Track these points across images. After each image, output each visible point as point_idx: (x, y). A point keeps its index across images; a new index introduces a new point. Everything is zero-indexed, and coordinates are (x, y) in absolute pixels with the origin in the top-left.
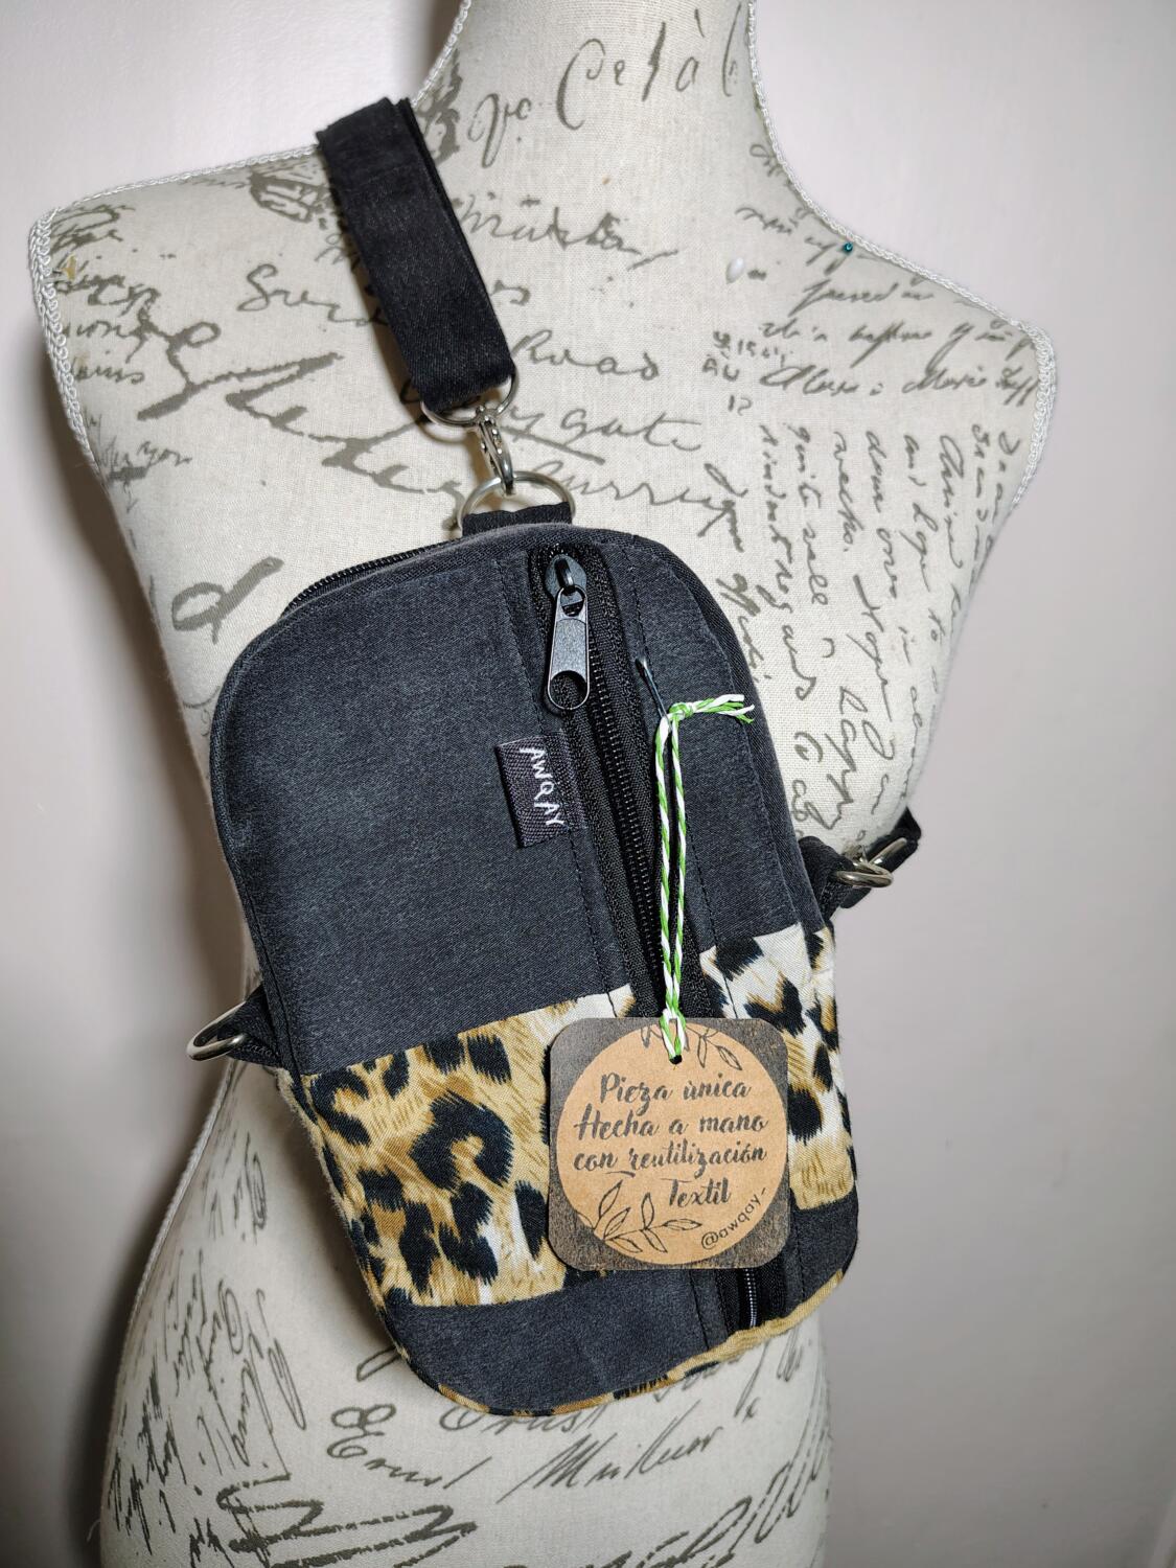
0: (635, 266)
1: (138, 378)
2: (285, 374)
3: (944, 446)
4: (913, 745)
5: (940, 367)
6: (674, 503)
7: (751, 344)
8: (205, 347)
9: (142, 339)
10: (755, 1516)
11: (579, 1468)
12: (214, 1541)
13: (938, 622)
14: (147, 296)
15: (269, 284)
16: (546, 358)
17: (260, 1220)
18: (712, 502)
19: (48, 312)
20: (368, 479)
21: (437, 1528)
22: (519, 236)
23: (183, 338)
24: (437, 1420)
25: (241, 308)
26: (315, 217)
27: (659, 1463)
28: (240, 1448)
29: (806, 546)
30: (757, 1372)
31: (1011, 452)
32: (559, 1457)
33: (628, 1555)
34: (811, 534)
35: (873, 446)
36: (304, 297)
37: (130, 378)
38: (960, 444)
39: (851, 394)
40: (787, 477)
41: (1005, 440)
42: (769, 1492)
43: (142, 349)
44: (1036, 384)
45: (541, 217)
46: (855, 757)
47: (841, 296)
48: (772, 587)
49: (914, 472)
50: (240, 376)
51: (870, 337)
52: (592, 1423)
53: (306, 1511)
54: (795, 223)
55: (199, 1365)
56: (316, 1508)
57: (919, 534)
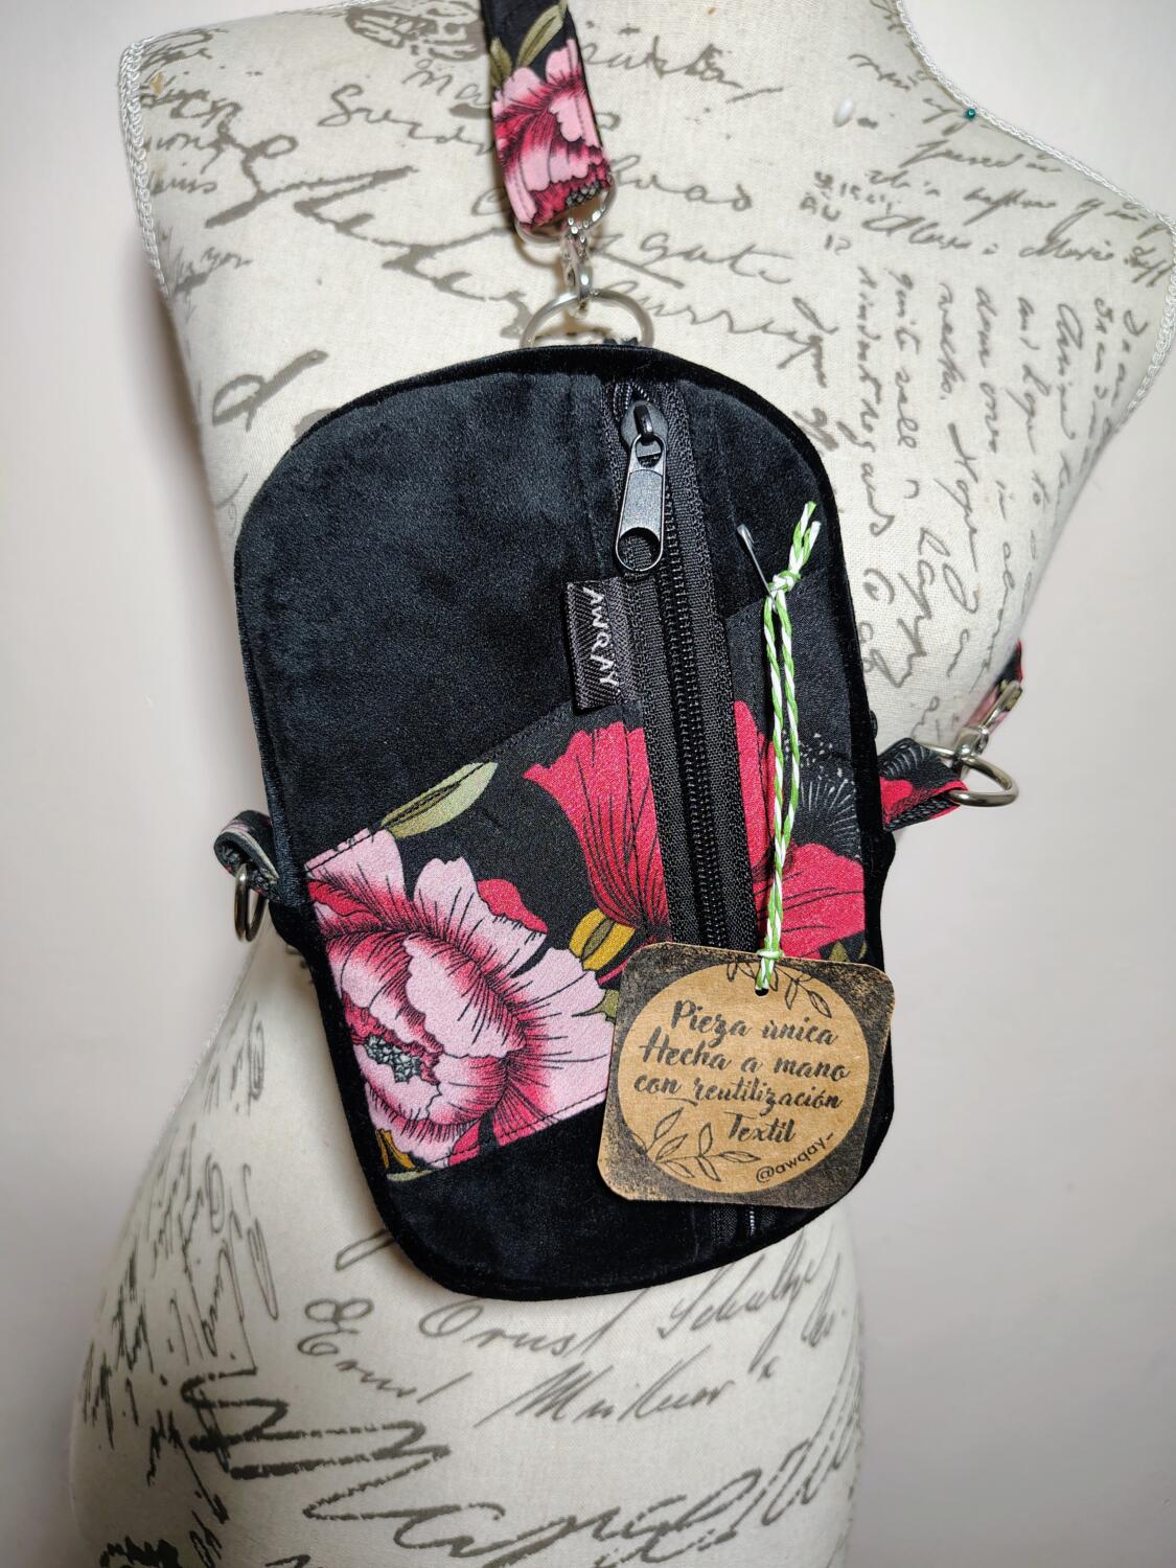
0: (736, 99)
1: (211, 188)
2: (356, 184)
3: (1062, 315)
4: (1001, 606)
5: (1063, 237)
6: (754, 333)
7: (855, 189)
8: (280, 158)
9: (219, 150)
10: (763, 1493)
11: (568, 1400)
12: (175, 1436)
13: (1043, 486)
14: (229, 109)
15: (352, 103)
16: (631, 182)
17: (255, 1090)
18: (798, 336)
19: (131, 126)
20: (428, 284)
21: (407, 1448)
22: (615, 63)
23: (261, 149)
24: (416, 1322)
25: (321, 123)
26: (408, 44)
27: (658, 1409)
28: (209, 1335)
29: (898, 389)
30: (779, 1327)
31: (1137, 333)
32: (546, 1383)
33: (616, 1512)
34: (904, 378)
35: (982, 303)
36: (386, 116)
37: (203, 188)
38: (1080, 315)
39: (962, 250)
40: (883, 318)
41: (1131, 319)
42: (782, 1468)
43: (218, 160)
44: (1170, 268)
45: (640, 46)
46: (931, 603)
47: (958, 157)
48: (855, 424)
49: (1026, 334)
50: (311, 186)
51: (987, 199)
52: (587, 1350)
53: (269, 1411)
54: (915, 83)
55: (177, 1244)
56: (281, 1409)
57: (1028, 395)
